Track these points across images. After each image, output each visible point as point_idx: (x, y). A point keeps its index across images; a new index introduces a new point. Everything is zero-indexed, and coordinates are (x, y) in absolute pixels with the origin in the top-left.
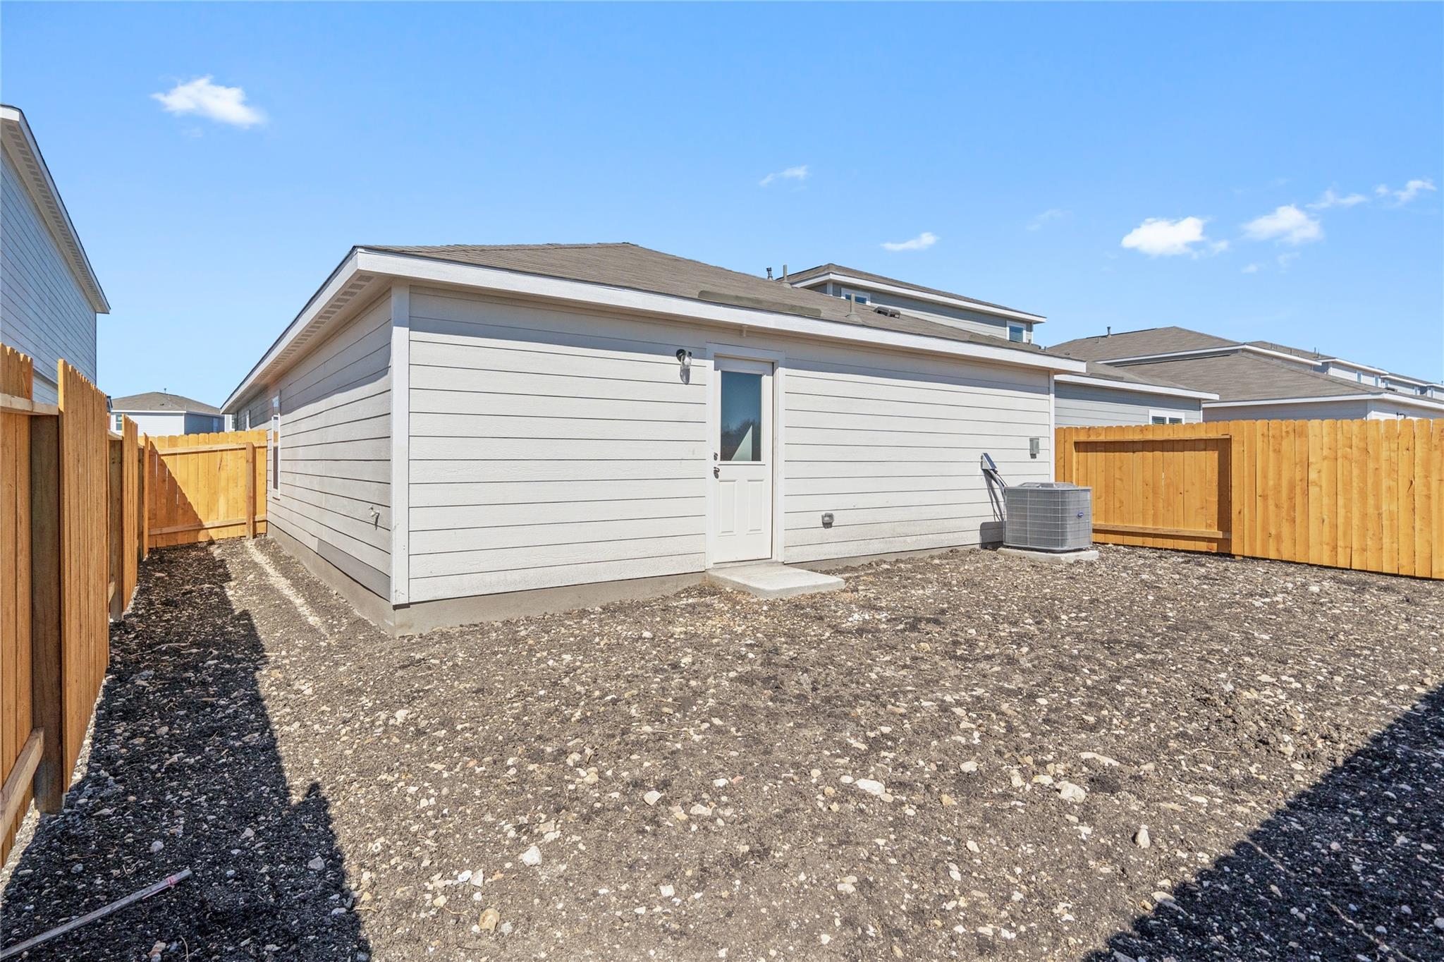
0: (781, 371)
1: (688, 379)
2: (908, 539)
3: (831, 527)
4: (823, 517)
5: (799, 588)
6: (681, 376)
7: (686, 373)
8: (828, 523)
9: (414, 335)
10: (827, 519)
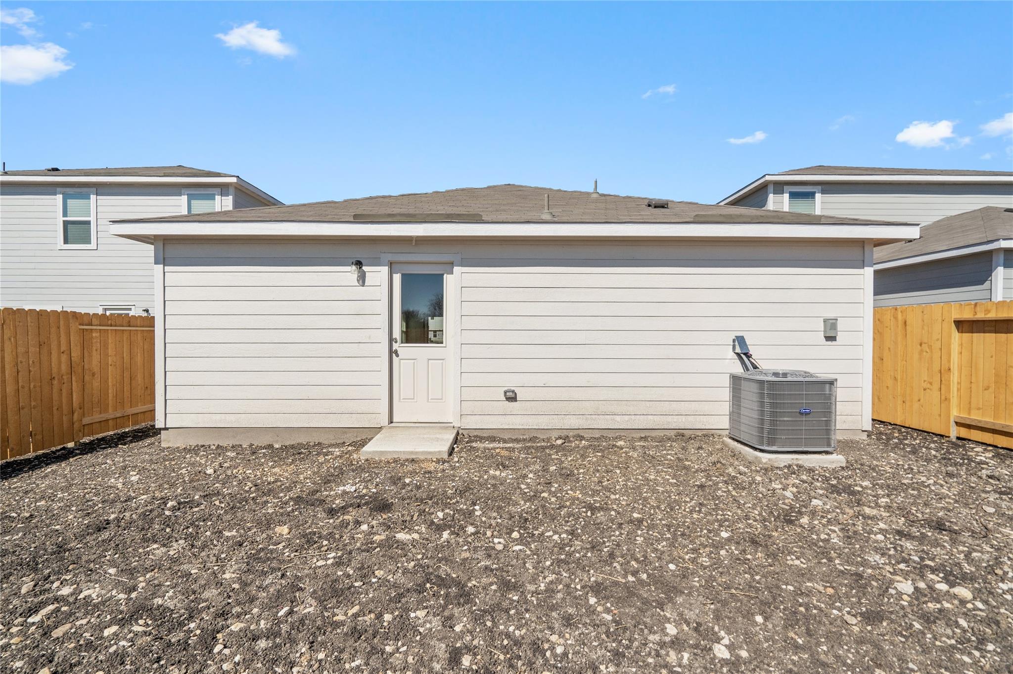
0: (456, 269)
1: (364, 282)
2: (618, 418)
3: (517, 401)
4: (505, 393)
5: (394, 452)
6: (358, 280)
7: (362, 278)
8: (511, 397)
9: (167, 268)
10: (510, 394)
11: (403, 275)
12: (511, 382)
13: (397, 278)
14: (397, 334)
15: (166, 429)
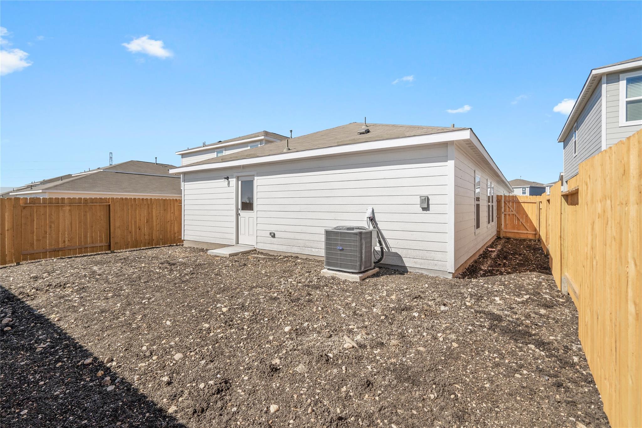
0: (255, 178)
3: (275, 238)
4: (270, 233)
6: (227, 185)
7: (229, 184)
8: (273, 236)
9: (185, 183)
10: (272, 234)
11: (242, 181)
12: (273, 229)
13: (240, 182)
14: (240, 207)
15: (184, 240)
